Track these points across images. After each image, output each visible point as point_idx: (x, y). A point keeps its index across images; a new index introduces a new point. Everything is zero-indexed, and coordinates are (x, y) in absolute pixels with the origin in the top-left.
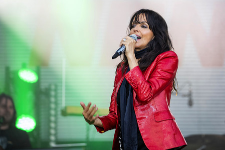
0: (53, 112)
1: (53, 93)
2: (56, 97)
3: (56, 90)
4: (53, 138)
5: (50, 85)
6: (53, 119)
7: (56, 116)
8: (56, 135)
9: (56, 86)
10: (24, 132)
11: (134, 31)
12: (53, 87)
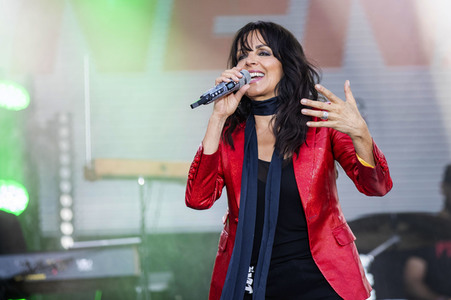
0: (65, 173)
1: (64, 132)
2: (70, 139)
3: (70, 125)
4: (67, 229)
5: (57, 115)
6: (65, 187)
7: (71, 180)
8: (72, 222)
9: (70, 115)
10: (12, 216)
11: (247, 65)
12: (63, 119)
